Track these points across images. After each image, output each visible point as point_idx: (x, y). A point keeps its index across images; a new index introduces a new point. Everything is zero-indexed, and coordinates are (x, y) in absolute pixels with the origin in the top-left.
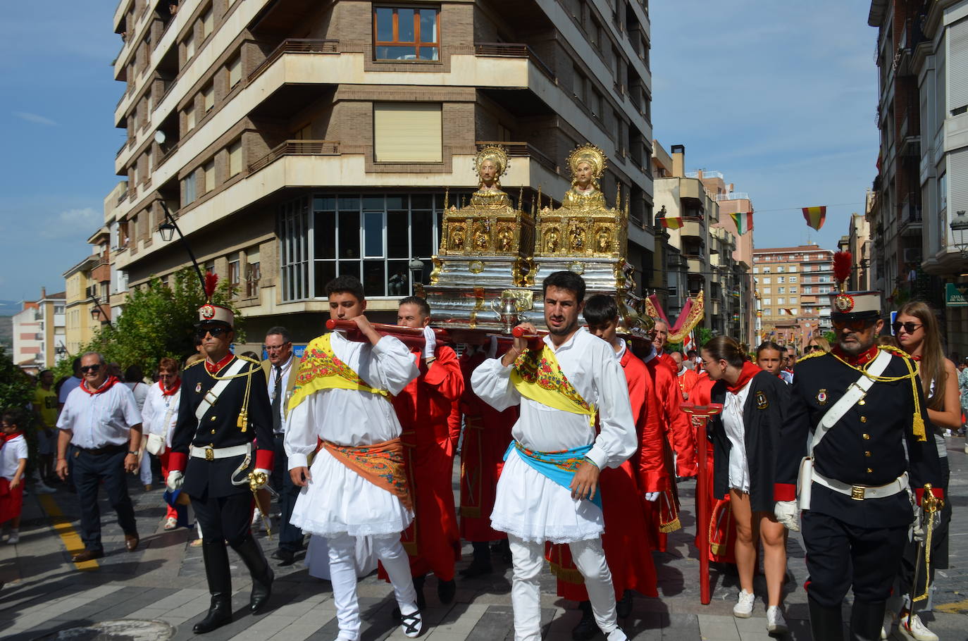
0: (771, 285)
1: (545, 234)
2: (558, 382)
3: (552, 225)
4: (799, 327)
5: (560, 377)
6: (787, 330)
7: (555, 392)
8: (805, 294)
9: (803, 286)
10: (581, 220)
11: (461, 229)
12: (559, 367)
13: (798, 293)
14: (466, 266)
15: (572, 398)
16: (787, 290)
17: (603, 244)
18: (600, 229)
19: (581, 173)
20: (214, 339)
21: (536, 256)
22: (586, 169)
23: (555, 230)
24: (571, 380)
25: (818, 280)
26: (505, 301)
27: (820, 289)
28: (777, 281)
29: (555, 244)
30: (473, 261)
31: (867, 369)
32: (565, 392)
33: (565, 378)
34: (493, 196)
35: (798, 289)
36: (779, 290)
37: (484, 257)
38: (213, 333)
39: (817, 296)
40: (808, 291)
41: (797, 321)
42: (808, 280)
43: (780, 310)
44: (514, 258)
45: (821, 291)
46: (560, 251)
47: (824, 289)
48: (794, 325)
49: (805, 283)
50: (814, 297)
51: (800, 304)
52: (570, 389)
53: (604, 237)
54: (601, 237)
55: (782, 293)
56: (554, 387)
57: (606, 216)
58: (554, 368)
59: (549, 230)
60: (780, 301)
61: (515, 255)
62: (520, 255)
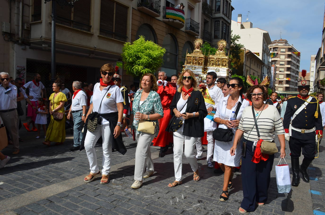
1: (211, 61)
2: (208, 97)
3: (212, 59)
5: (209, 96)
7: (207, 99)
10: (219, 59)
11: (190, 59)
12: (209, 94)
14: (191, 68)
15: (211, 101)
17: (224, 65)
18: (224, 61)
19: (220, 47)
20: (116, 82)
21: (208, 67)
22: (221, 46)
23: (213, 61)
24: (211, 97)
26: (200, 77)
29: (213, 64)
30: (193, 67)
31: (307, 100)
32: (210, 99)
33: (210, 96)
34: (198, 51)
37: (195, 66)
38: (116, 81)
44: (202, 67)
46: (214, 66)
52: (211, 99)
53: (225, 63)
54: (224, 63)
56: (207, 98)
57: (225, 58)
58: (208, 94)
59: (211, 60)
61: (203, 66)
62: (204, 66)
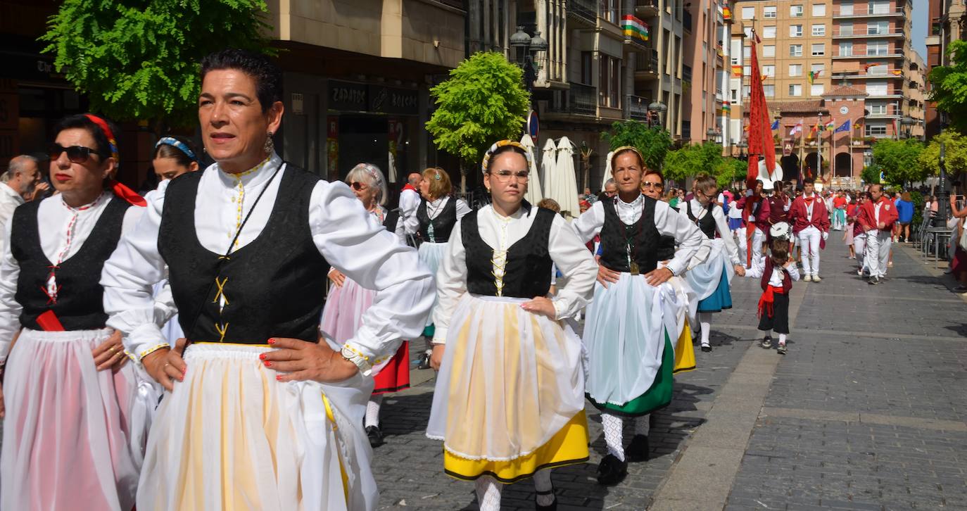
0: (776, 40)
4: (826, 114)
6: (801, 120)
8: (840, 56)
9: (837, 42)
13: (828, 55)
16: (807, 50)
25: (865, 31)
27: (868, 47)
28: (788, 34)
35: (826, 48)
36: (792, 49)
39: (863, 61)
40: (846, 51)
41: (822, 103)
42: (847, 31)
43: (791, 87)
45: (872, 52)
47: (877, 47)
48: (817, 110)
49: (841, 36)
50: (857, 64)
51: (829, 75)
55: (796, 55)
60: (793, 71)
